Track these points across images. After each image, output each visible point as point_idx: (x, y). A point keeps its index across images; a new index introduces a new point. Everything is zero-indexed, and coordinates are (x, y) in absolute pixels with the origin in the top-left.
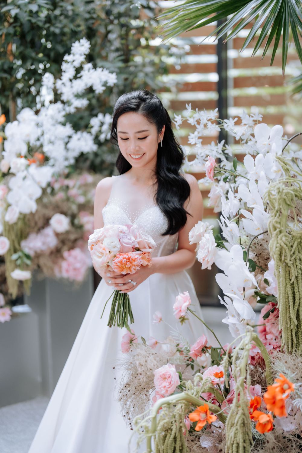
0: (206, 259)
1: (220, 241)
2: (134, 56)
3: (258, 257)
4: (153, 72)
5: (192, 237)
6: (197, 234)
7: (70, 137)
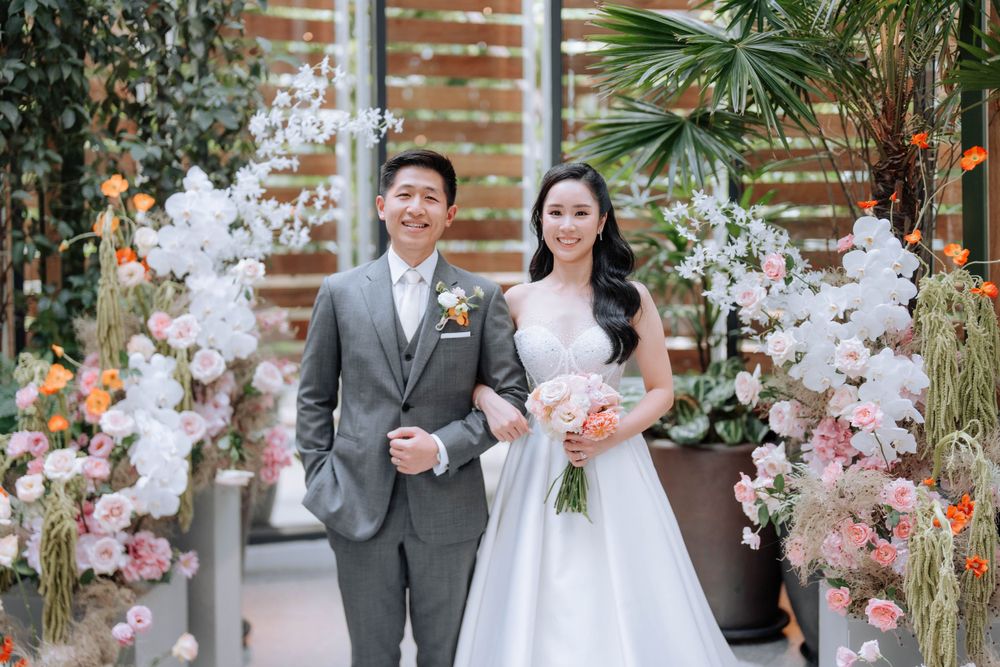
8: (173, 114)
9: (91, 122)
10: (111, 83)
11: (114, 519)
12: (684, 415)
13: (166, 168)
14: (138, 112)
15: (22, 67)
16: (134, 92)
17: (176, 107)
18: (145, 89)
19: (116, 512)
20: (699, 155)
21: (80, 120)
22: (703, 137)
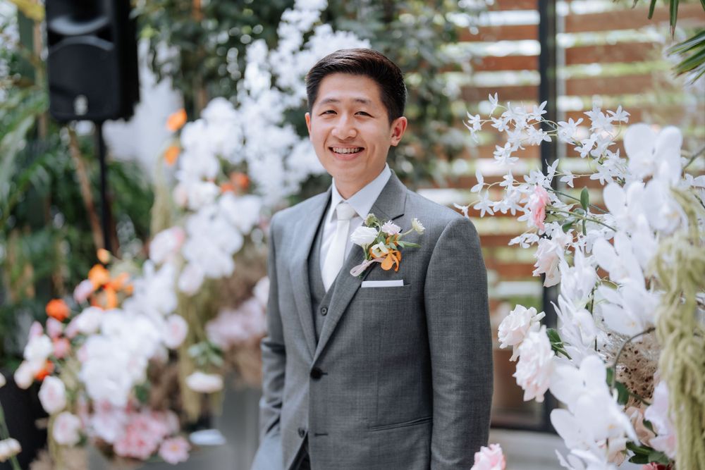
0: (534, 382)
1: (556, 343)
2: (400, 12)
3: (630, 373)
4: (432, 39)
5: (505, 334)
6: (515, 329)
7: (291, 148)
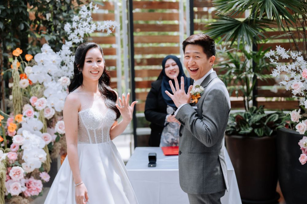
8: (59, 24)
9: (30, 27)
10: (37, 13)
11: (17, 176)
12: (242, 127)
13: (57, 44)
14: (47, 24)
15: (4, 8)
16: (45, 17)
17: (60, 22)
18: (49, 15)
19: (18, 173)
20: (248, 35)
21: (26, 27)
22: (249, 28)
